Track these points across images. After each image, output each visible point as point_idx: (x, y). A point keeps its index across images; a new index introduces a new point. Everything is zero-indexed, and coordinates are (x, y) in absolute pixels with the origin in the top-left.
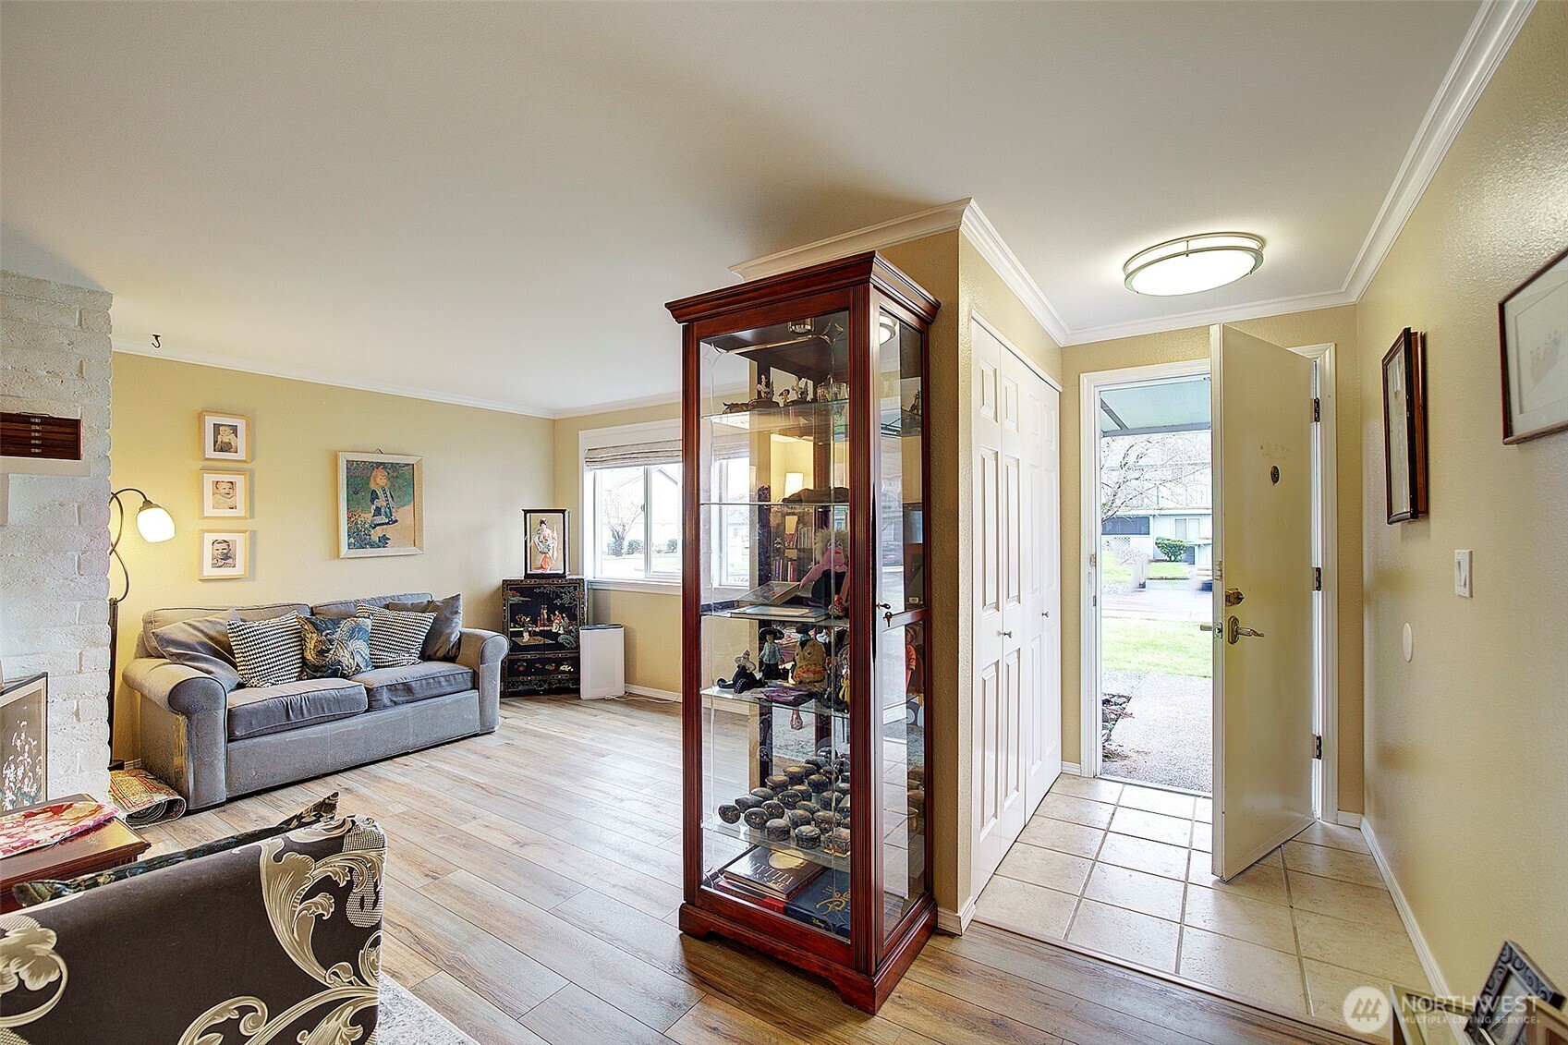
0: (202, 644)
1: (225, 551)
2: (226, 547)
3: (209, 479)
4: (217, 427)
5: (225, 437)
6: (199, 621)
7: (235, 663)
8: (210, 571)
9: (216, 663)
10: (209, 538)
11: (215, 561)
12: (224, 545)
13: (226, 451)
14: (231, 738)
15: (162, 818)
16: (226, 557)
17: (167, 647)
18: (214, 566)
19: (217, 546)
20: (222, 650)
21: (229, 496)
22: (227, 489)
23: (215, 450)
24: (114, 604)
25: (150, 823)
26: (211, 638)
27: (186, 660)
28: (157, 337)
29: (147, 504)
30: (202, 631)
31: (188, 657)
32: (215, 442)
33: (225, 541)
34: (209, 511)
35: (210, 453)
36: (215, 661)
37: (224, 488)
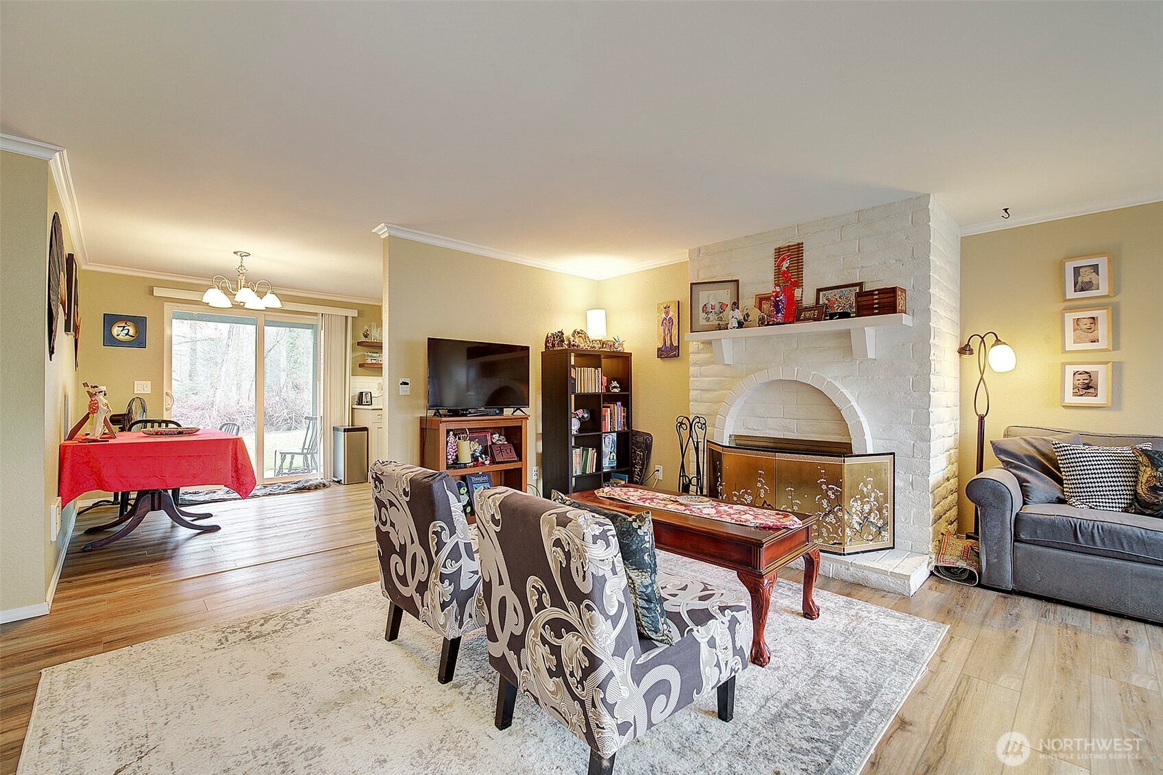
0: (1031, 458)
1: (1086, 381)
2: (1088, 378)
3: (1070, 317)
4: (1077, 270)
5: (1085, 277)
6: (1036, 439)
7: (1062, 480)
8: (1070, 399)
9: (1037, 475)
10: (1070, 370)
11: (1076, 390)
12: (1086, 376)
13: (1087, 290)
14: (1017, 539)
15: (965, 581)
16: (1088, 387)
17: (1000, 454)
18: (1075, 394)
19: (1078, 377)
20: (1050, 467)
21: (1091, 331)
22: (1089, 325)
23: (1075, 291)
24: (982, 419)
25: (956, 580)
26: (1043, 455)
27: (1011, 467)
28: (1006, 210)
29: (998, 342)
30: (1035, 447)
31: (1013, 465)
32: (1076, 284)
33: (1086, 372)
34: (1070, 345)
35: (1071, 293)
36: (1036, 474)
37: (1085, 324)
